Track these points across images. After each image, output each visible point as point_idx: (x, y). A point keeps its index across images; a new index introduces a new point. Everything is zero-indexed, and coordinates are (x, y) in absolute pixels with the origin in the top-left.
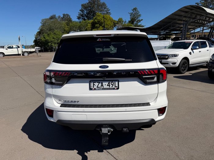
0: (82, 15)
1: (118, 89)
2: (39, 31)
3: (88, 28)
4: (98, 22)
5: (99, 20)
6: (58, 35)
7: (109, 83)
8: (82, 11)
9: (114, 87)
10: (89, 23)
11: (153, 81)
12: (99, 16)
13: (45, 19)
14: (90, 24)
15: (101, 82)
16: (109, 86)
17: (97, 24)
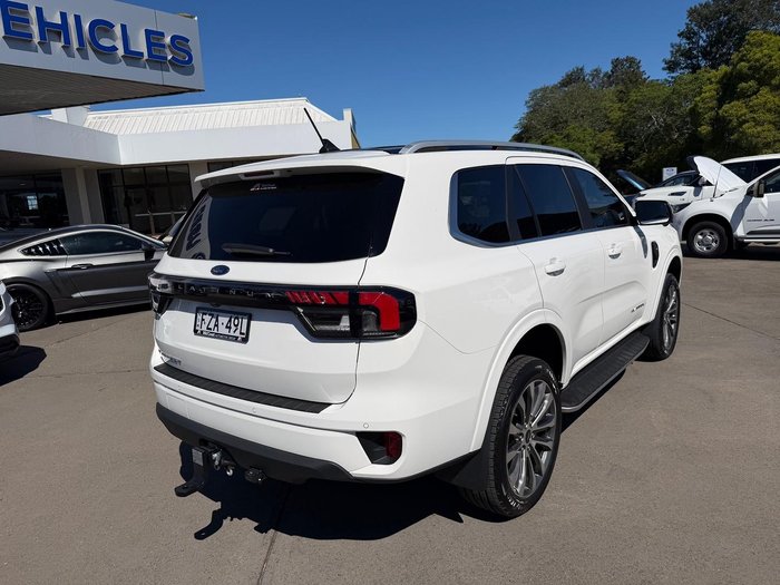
0: (688, 54)
1: (245, 340)
2: (517, 131)
3: (703, 100)
4: (749, 72)
5: (758, 60)
6: (579, 140)
7: (230, 321)
8: (688, 34)
9: (237, 334)
10: (709, 79)
11: (338, 328)
12: (761, 45)
13: (541, 90)
14: (714, 86)
15: (215, 314)
16: (230, 328)
17: (744, 78)
